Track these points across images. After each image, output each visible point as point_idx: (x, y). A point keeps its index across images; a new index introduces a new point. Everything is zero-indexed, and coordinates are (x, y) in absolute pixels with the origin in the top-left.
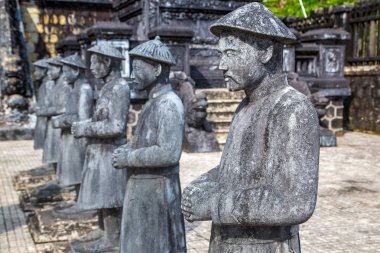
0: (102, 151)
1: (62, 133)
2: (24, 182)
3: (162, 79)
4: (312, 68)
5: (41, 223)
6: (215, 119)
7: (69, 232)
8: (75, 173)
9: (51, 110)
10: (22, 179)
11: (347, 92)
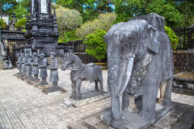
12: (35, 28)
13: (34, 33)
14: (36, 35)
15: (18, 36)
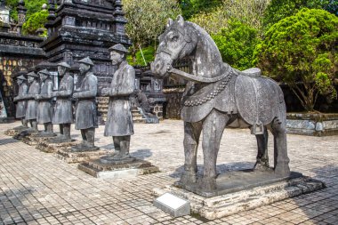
3: (90, 70)
4: (148, 88)
6: (102, 110)
11: (164, 99)
12: (69, 23)
13: (66, 34)
14: (71, 39)
15: (29, 47)
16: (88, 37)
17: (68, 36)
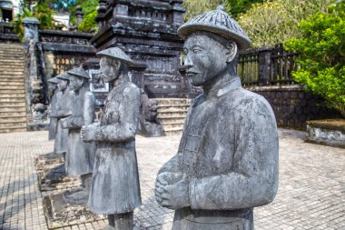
0: (113, 154)
1: (70, 132)
2: (41, 164)
5: (53, 210)
6: (161, 116)
7: (78, 217)
8: (81, 166)
9: (60, 113)
10: (40, 161)
12: (121, 12)
13: (118, 25)
14: (123, 32)
15: (81, 44)
16: (142, 28)
17: (120, 28)
